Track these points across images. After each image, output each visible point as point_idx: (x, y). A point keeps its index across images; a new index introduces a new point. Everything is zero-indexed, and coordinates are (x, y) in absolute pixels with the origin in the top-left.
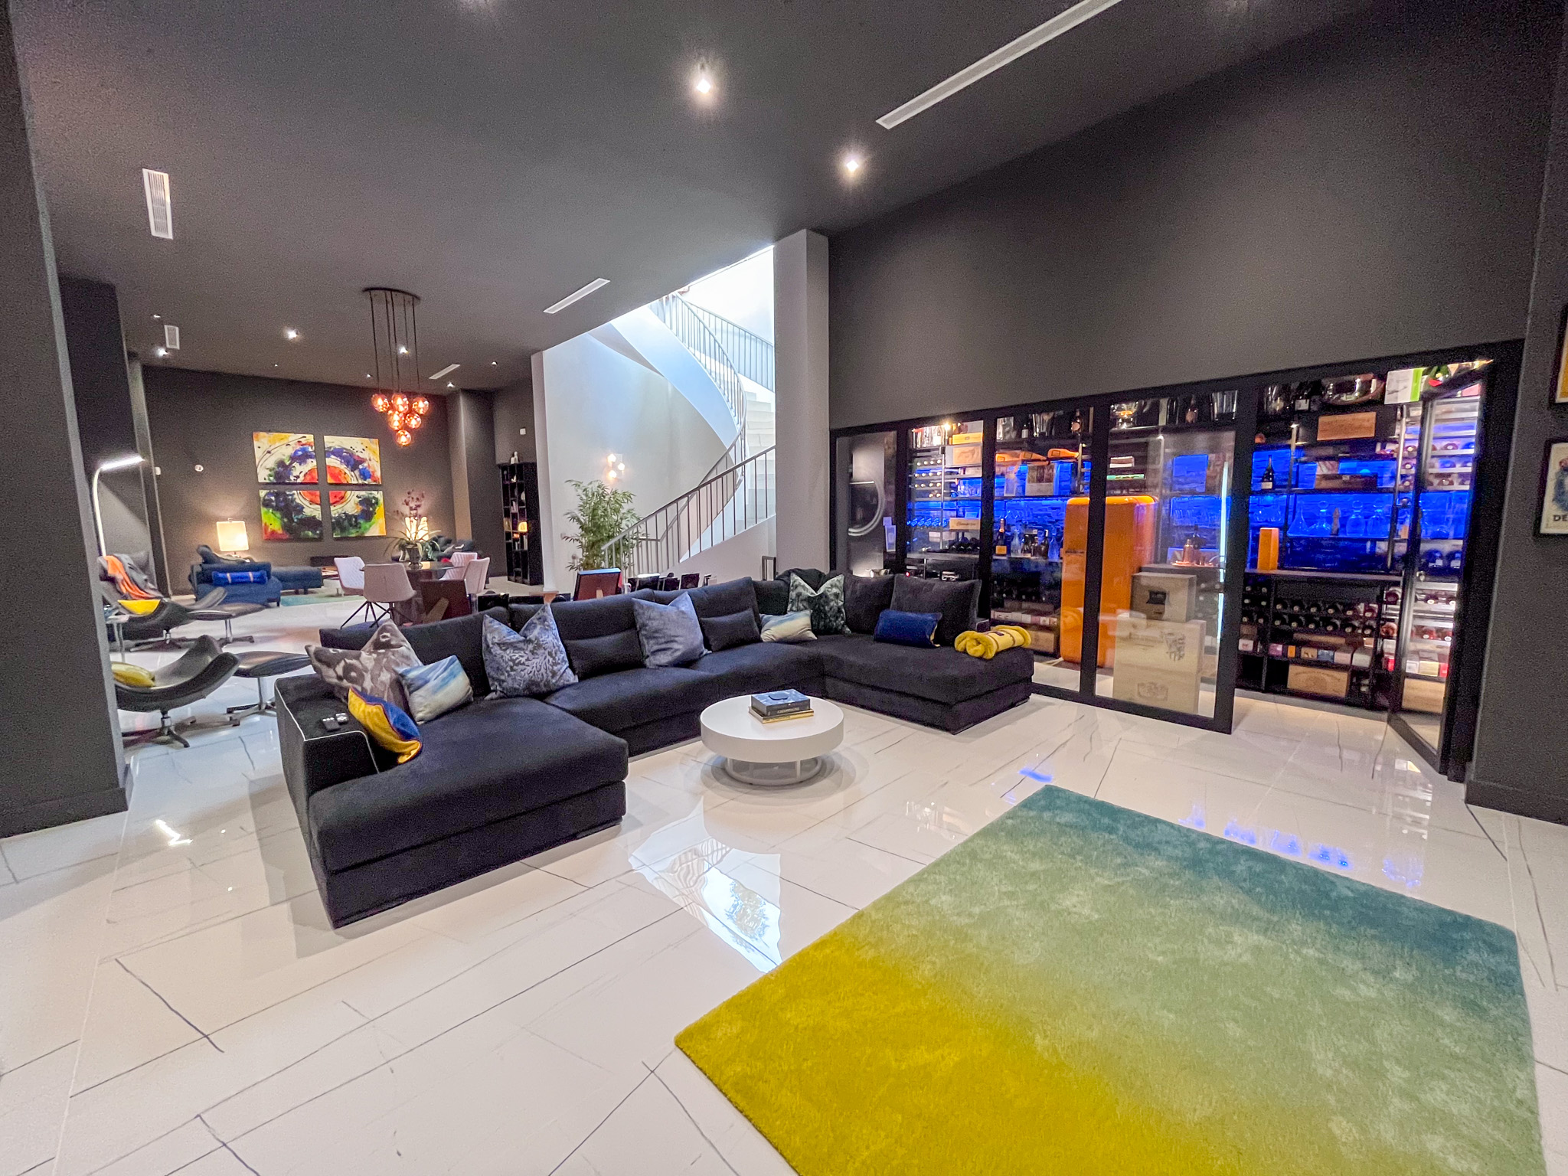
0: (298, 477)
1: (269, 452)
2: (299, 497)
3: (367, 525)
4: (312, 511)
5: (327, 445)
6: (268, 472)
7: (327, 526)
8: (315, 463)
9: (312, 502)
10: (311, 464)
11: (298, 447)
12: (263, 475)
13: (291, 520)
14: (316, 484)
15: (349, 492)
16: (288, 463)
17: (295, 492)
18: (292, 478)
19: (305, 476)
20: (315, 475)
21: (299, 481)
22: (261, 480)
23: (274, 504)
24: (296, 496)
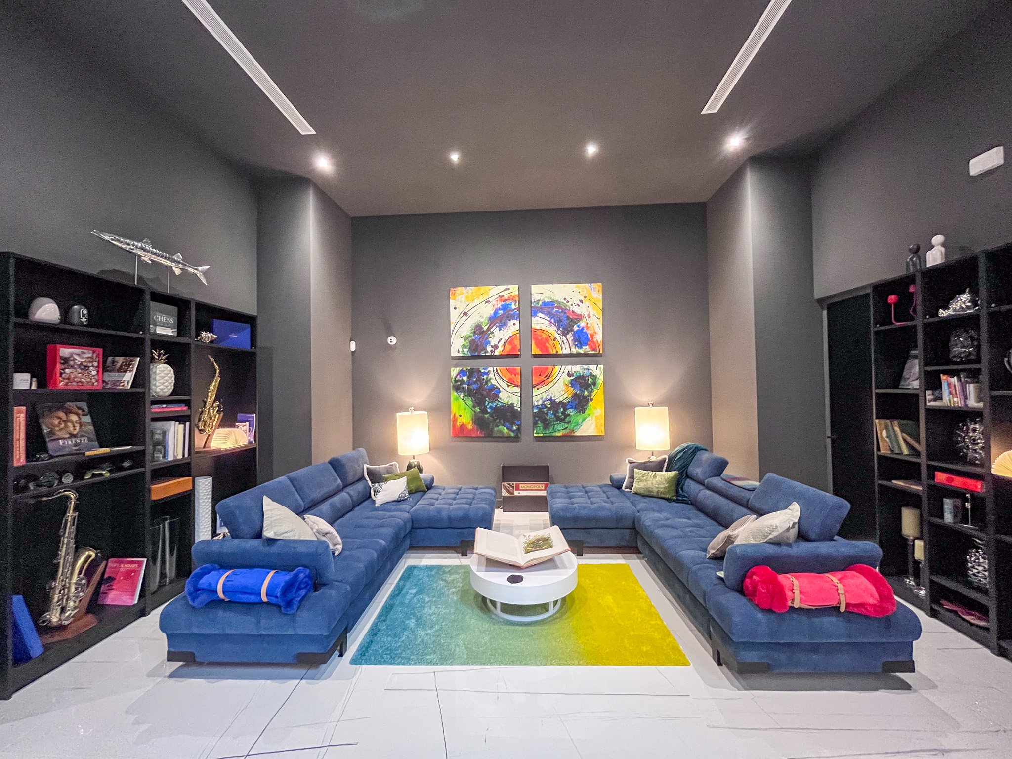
0: (495, 347)
1: (465, 314)
2: (495, 377)
3: (579, 418)
4: (509, 396)
5: (535, 298)
6: (462, 341)
7: (527, 419)
8: (517, 327)
9: (511, 383)
10: (513, 327)
11: (500, 304)
12: (458, 347)
13: (484, 411)
14: (517, 356)
15: (558, 367)
16: (485, 329)
17: (491, 369)
18: (489, 349)
19: (505, 343)
20: (517, 343)
21: (497, 353)
22: (454, 354)
23: (466, 386)
24: (491, 375)
